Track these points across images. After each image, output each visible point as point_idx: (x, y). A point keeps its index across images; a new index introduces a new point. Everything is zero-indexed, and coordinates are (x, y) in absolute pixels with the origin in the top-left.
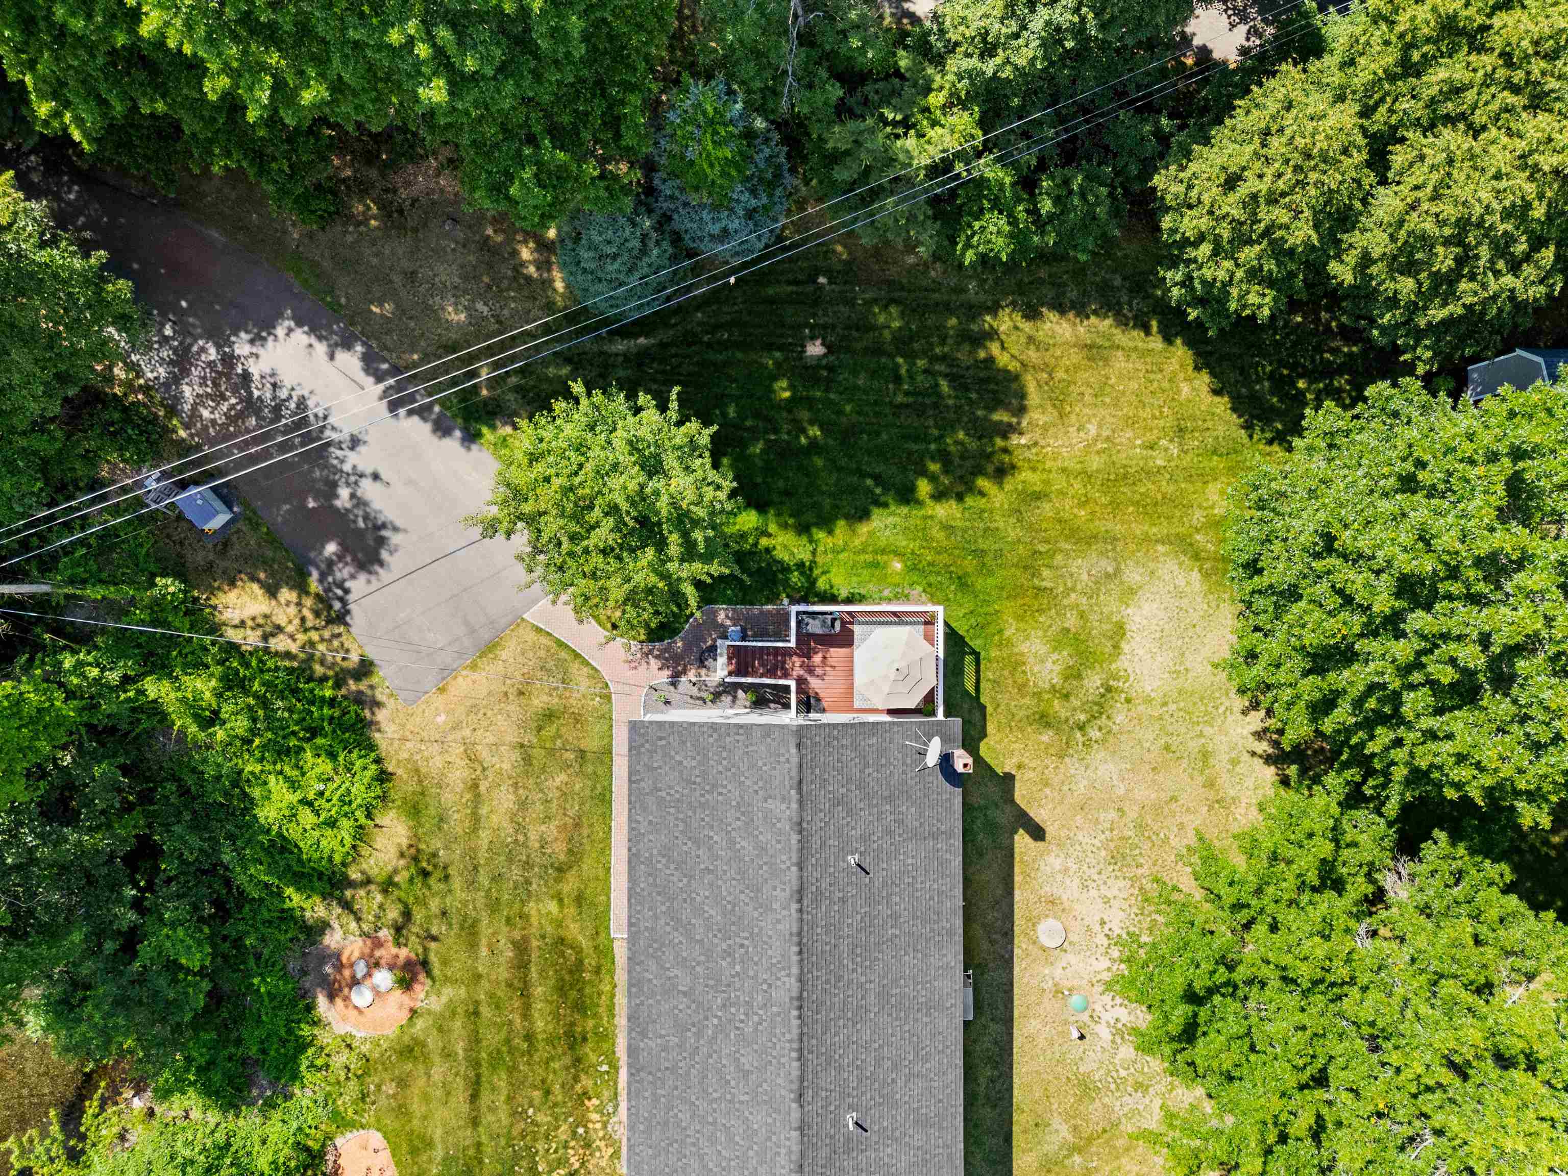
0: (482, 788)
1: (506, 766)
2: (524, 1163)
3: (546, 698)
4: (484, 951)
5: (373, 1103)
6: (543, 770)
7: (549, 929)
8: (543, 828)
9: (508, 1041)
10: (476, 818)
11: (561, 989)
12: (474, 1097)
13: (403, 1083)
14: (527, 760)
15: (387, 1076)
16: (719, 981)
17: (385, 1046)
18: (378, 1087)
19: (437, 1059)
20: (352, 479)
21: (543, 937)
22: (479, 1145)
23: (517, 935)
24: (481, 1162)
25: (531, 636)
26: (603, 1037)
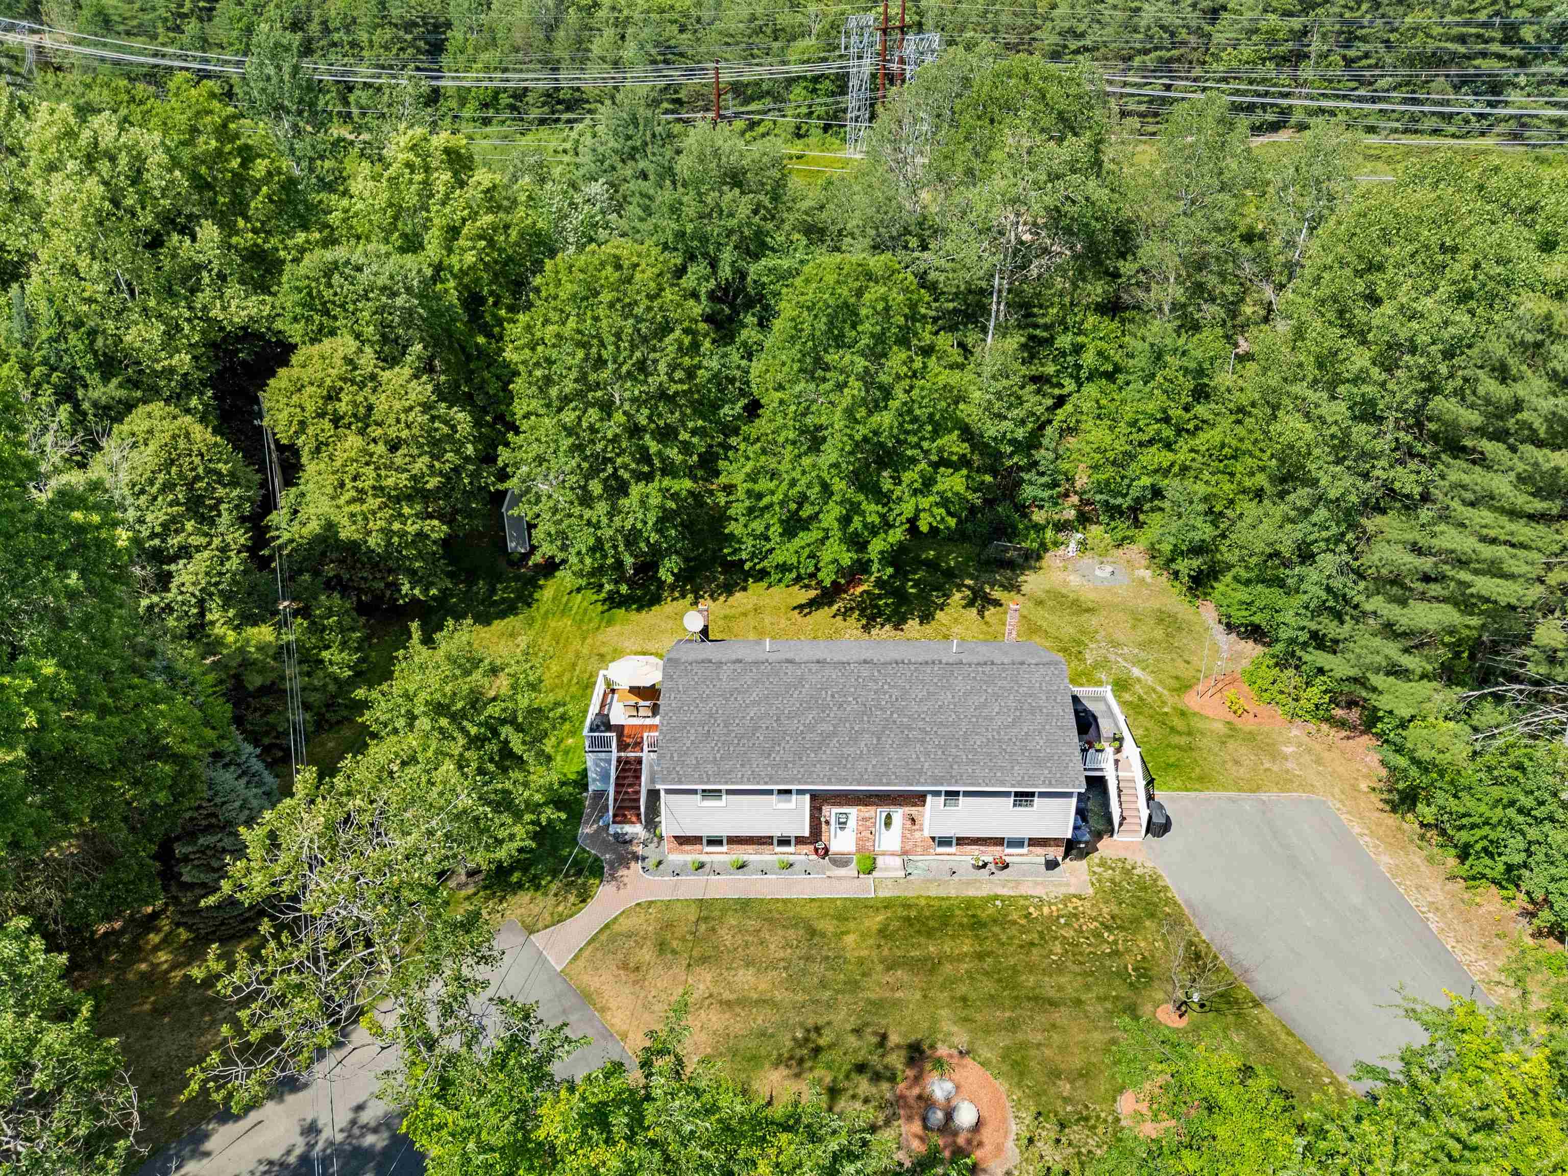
0: (732, 997)
1: (709, 977)
2: (1108, 963)
3: (644, 950)
4: (899, 994)
5: (1087, 1107)
6: (716, 948)
7: (871, 942)
8: (772, 947)
9: (987, 974)
10: (761, 1002)
11: (930, 934)
12: (1052, 1003)
13: (1055, 1074)
14: (704, 960)
15: (1052, 1091)
16: (864, 713)
17: (1020, 1094)
18: (1067, 1100)
19: (1020, 1036)
20: (356, 1131)
21: (879, 946)
22: (1099, 998)
23: (880, 968)
24: (1117, 998)
25: (581, 963)
26: (969, 903)
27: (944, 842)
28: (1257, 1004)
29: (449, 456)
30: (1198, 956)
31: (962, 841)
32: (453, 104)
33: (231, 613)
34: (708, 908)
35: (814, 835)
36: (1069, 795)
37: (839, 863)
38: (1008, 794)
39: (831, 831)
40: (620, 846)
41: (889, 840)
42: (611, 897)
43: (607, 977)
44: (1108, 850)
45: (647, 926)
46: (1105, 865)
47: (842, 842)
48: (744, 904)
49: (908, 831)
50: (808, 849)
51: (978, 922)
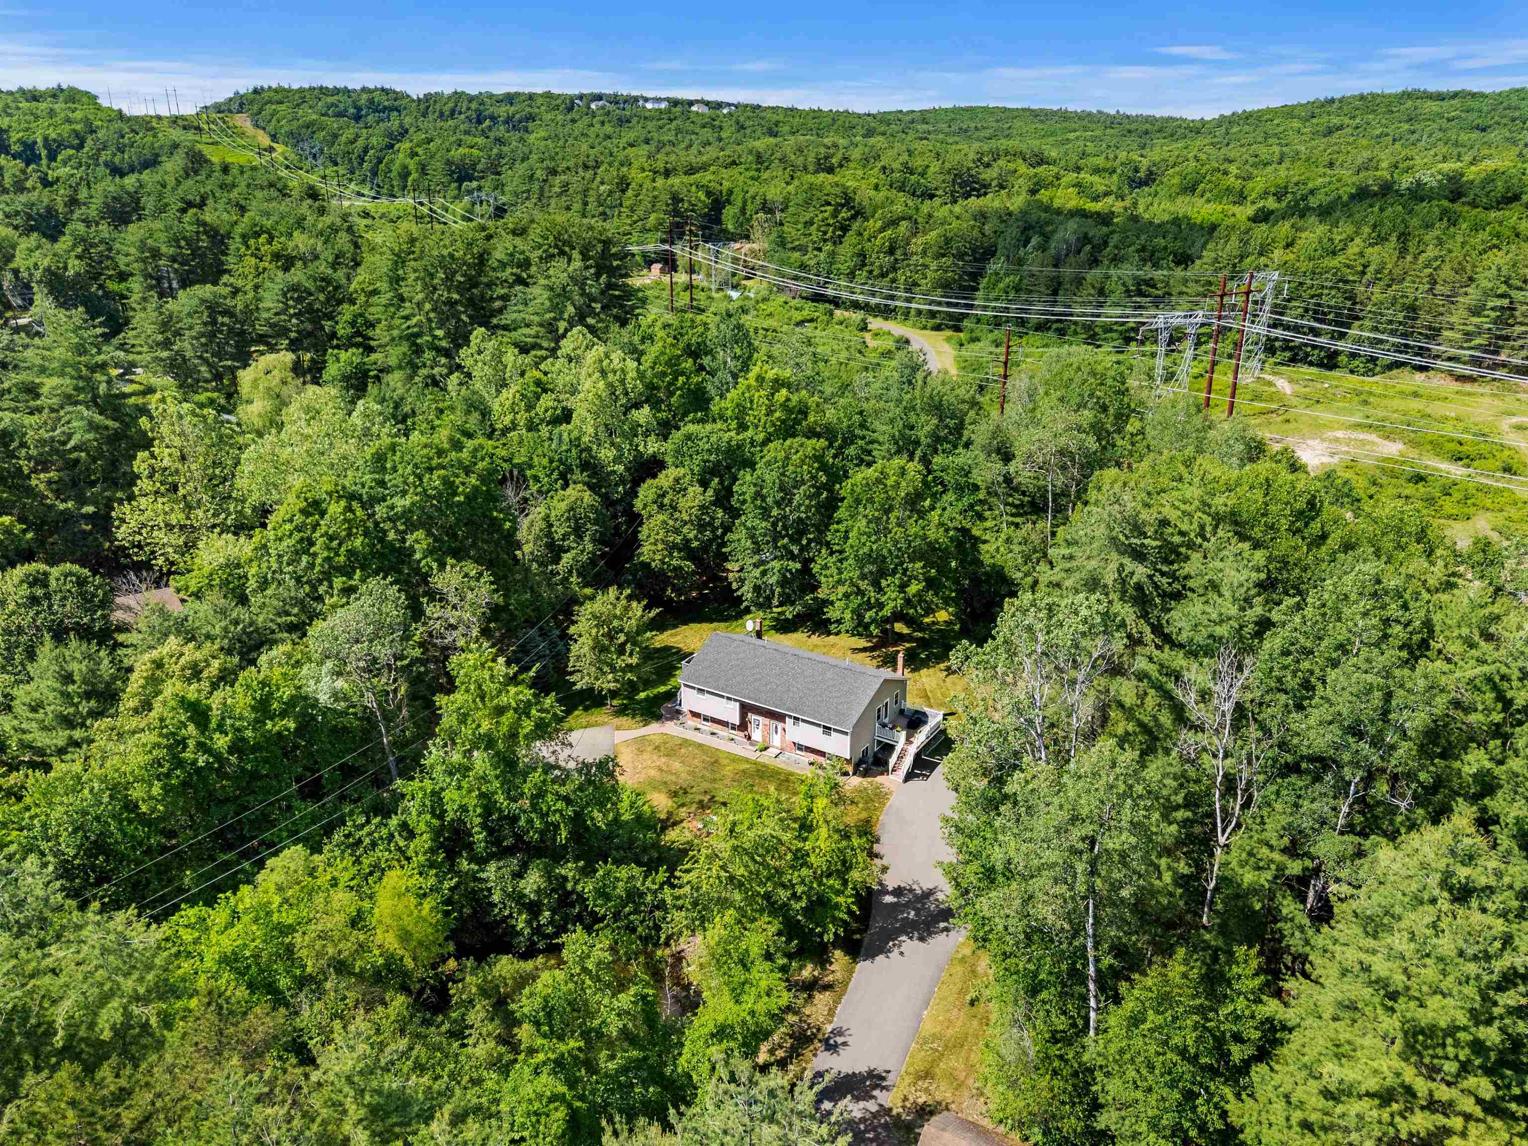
26: (791, 774)
27: (800, 747)
29: (707, 533)
31: (807, 749)
34: (685, 743)
35: (743, 726)
36: (846, 733)
37: (753, 743)
38: (819, 725)
39: (752, 727)
40: (676, 714)
41: (776, 740)
42: (654, 728)
43: (629, 750)
44: (880, 779)
45: (658, 740)
46: (871, 783)
47: (757, 735)
48: (700, 745)
49: (783, 737)
50: (742, 734)
51: (787, 780)
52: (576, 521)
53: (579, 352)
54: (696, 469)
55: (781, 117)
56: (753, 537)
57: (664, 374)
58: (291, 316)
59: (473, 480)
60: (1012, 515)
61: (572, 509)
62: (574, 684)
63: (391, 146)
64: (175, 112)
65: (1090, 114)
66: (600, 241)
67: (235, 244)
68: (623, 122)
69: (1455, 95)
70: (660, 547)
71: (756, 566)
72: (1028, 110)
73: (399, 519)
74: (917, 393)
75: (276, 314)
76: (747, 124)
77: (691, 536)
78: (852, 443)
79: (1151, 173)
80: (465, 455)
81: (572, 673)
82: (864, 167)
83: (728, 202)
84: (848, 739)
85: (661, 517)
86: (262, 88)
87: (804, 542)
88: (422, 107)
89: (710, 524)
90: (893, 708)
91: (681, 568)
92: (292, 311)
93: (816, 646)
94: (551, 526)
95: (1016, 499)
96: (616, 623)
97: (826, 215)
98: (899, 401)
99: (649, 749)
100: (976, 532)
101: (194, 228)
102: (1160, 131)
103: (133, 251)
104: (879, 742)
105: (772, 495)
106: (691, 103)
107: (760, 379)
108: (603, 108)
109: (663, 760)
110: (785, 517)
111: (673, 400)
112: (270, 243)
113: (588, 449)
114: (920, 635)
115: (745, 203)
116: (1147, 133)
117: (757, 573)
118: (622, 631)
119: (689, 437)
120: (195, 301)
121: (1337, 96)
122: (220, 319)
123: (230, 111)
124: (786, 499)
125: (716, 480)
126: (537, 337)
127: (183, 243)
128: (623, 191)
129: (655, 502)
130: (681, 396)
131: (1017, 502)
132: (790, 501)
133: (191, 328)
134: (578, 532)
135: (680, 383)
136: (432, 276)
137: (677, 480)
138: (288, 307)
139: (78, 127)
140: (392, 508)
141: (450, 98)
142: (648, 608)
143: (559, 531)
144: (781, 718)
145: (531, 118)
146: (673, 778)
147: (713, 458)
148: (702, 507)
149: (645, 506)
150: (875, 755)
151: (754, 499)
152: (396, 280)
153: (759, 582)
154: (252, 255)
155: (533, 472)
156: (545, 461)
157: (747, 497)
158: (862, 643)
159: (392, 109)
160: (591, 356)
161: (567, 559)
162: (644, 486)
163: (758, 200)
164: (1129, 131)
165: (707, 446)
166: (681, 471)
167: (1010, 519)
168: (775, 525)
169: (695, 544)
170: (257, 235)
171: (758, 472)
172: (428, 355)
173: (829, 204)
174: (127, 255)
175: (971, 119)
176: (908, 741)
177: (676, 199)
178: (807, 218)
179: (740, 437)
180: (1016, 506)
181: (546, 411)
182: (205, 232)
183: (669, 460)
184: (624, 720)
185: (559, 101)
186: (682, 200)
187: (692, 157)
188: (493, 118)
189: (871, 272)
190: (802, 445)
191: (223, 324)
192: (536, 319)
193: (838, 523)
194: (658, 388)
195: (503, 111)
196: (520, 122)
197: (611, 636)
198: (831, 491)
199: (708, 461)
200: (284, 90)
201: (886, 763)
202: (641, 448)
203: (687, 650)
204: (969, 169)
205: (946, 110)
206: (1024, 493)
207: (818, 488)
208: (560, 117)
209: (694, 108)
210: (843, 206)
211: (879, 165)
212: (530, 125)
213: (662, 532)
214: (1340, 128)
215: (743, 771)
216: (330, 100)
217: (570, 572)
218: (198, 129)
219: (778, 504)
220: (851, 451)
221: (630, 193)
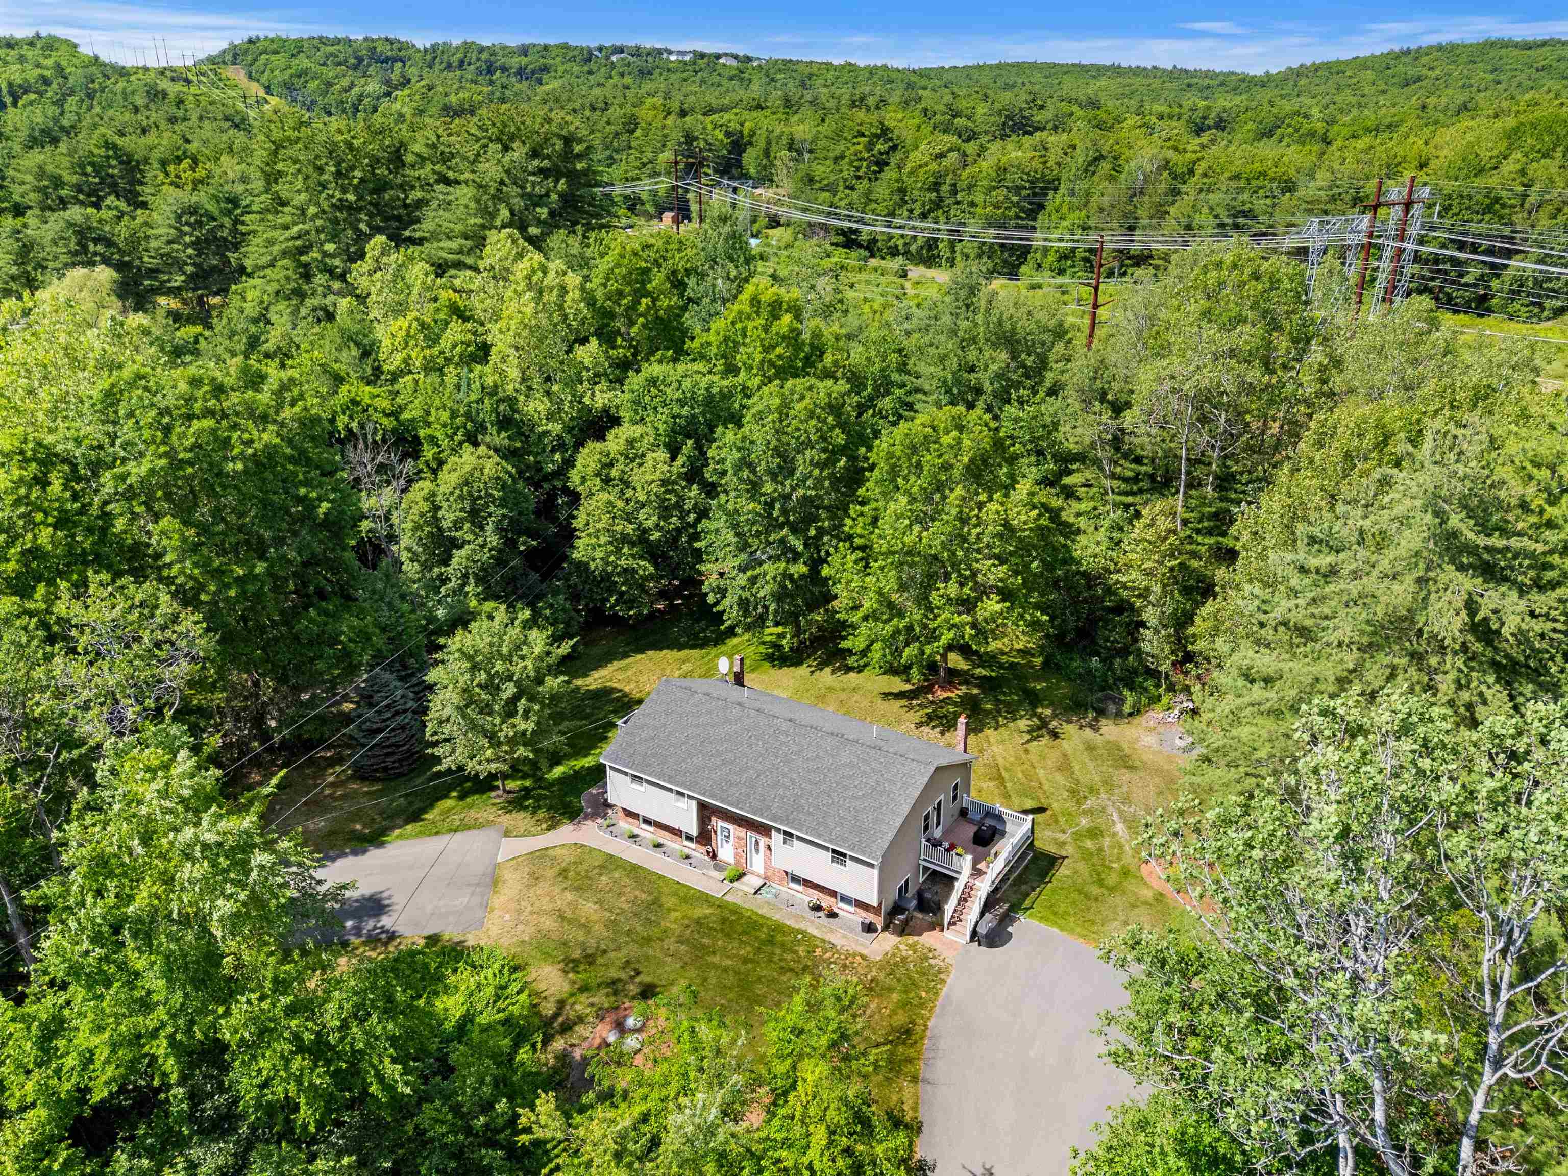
7: (686, 922)
21: (688, 927)
23: (674, 939)
25: (512, 863)
26: (779, 928)
27: (795, 879)
28: (915, 1079)
29: (673, 520)
30: (908, 1032)
31: (806, 883)
32: (1038, 256)
33: (480, 589)
34: (611, 862)
35: (704, 837)
36: (872, 866)
37: (719, 868)
38: (827, 849)
39: (718, 840)
40: (603, 807)
41: (757, 863)
42: (566, 834)
43: (517, 876)
44: (929, 939)
45: (568, 858)
46: (912, 947)
47: (726, 853)
48: (635, 868)
49: (768, 859)
50: (703, 849)
51: (771, 941)
52: (474, 500)
53: (507, 263)
54: (662, 427)
55: (815, 70)
56: (735, 526)
57: (620, 294)
58: (186, 246)
59: (269, 436)
60: (1120, 494)
61: (467, 483)
62: (438, 760)
63: (389, 94)
64: (164, 64)
65: (1145, 69)
66: (559, 136)
67: (153, 172)
68: (644, 74)
69: (1544, 44)
70: (603, 540)
71: (742, 569)
72: (1079, 65)
73: (135, 496)
74: (979, 319)
75: (169, 242)
76: (779, 76)
77: (650, 523)
78: (888, 393)
79: (1221, 120)
80: (264, 397)
81: (436, 744)
82: (904, 109)
83: (750, 144)
84: (876, 872)
85: (604, 496)
86: (258, 38)
87: (812, 532)
88: (428, 57)
89: (678, 506)
90: (949, 809)
91: (634, 571)
92: (187, 239)
93: (830, 689)
94: (438, 508)
95: (1128, 469)
96: (499, 667)
97: (860, 147)
98: (954, 332)
99: (550, 873)
100: (1067, 516)
101: (102, 152)
102: (1222, 84)
103: (29, 178)
104: (926, 869)
105: (765, 463)
106: (718, 57)
107: (755, 301)
108: (623, 59)
109: (569, 896)
110: (787, 497)
111: (634, 330)
112: (193, 170)
113: (511, 401)
114: (984, 672)
115: (769, 143)
116: (1208, 87)
117: (742, 580)
118: (510, 678)
119: (653, 382)
120: (62, 224)
121: (1413, 47)
122: (92, 247)
123: (224, 63)
124: (786, 469)
125: (690, 443)
126: (460, 252)
127: (89, 169)
128: (632, 132)
129: (598, 475)
130: (644, 326)
131: (1130, 474)
132: (791, 473)
133: (56, 258)
134: (475, 516)
135: (642, 308)
136: (320, 170)
137: (631, 443)
138: (183, 234)
139: (47, 73)
140: (123, 477)
141: (458, 49)
142: (556, 639)
143: (448, 517)
144: (765, 830)
145: (545, 69)
146: (581, 936)
147: (685, 411)
148: (664, 482)
149: (584, 480)
150: (920, 895)
151: (738, 469)
152: (272, 177)
153: (746, 594)
154: (171, 184)
155: (429, 431)
156: (445, 416)
157: (728, 465)
158: (897, 684)
159: (395, 60)
160: (522, 268)
161: (459, 557)
162: (584, 451)
163: (785, 140)
164: (1189, 86)
165: (678, 395)
166: (638, 430)
167: (1118, 498)
168: (770, 505)
169: (656, 536)
170: (179, 160)
171: (746, 430)
172: (320, 279)
173: (863, 135)
174: (23, 183)
175: (1018, 75)
176: (977, 873)
177: (690, 139)
178: (837, 153)
179: (726, 383)
180: (1125, 480)
181: (454, 346)
182: (117, 157)
183: (625, 415)
184: (521, 820)
185: (576, 53)
186: (697, 139)
187: (712, 98)
188: (504, 69)
189: (911, 211)
190: (810, 388)
191: (96, 254)
192: (459, 227)
193: (863, 503)
194: (612, 316)
195: (515, 62)
196: (533, 73)
197: (491, 687)
198: (853, 458)
199: (679, 416)
200: (280, 39)
201: (937, 909)
202: (587, 400)
203: (636, 695)
204: (1021, 110)
205: (991, 67)
206: (1138, 460)
207: (833, 452)
208: (576, 69)
209: (721, 61)
210: (878, 137)
211: (920, 107)
212: (545, 77)
213: (605, 518)
214: (1419, 79)
215: (698, 922)
216: (330, 49)
217: (465, 576)
218: (188, 82)
219: (774, 476)
220: (886, 403)
221: (638, 133)
